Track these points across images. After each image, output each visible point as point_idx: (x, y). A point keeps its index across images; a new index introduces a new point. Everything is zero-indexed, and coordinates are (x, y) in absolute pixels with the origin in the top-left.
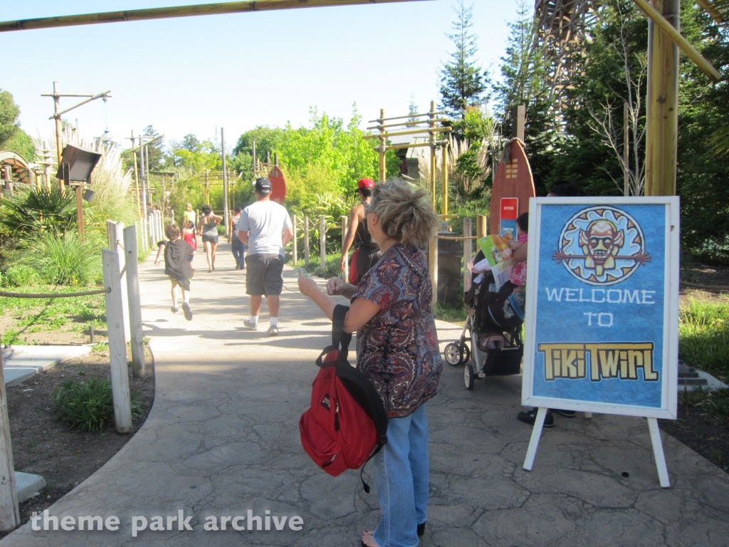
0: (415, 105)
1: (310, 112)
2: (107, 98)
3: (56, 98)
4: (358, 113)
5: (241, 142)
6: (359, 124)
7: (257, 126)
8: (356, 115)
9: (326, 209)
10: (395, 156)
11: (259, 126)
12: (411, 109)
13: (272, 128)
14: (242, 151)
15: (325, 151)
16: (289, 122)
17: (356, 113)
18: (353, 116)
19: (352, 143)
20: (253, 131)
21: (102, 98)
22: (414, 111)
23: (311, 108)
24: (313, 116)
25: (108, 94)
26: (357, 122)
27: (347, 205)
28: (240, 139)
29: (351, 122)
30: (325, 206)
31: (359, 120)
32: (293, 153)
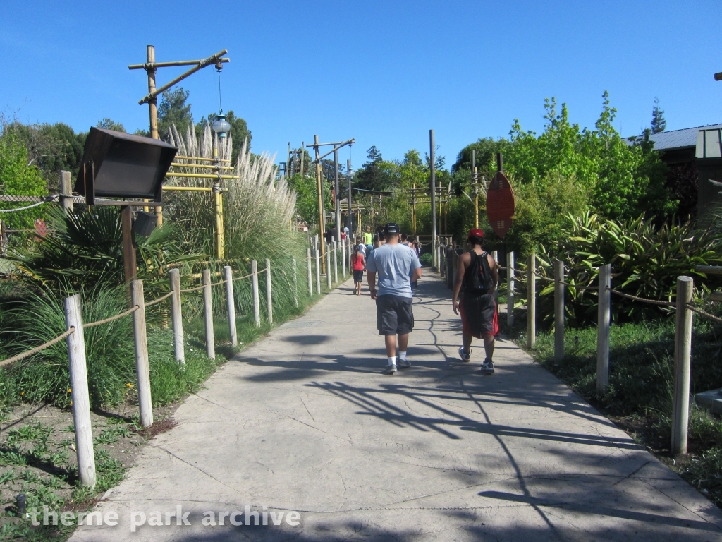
0: (660, 110)
1: (546, 106)
2: (223, 65)
3: (151, 70)
4: (610, 106)
5: (462, 157)
6: (611, 120)
7: (479, 140)
8: (607, 109)
9: (589, 241)
10: (660, 161)
11: (482, 138)
12: (654, 115)
13: (496, 140)
14: (463, 167)
15: (566, 156)
16: (516, 121)
17: (607, 106)
18: (604, 110)
19: (601, 145)
20: (475, 145)
21: (213, 66)
22: (658, 117)
23: (546, 100)
24: (550, 110)
25: (224, 58)
26: (609, 118)
27: (628, 235)
28: (460, 154)
29: (600, 118)
30: (585, 234)
31: (611, 115)
32: (522, 161)
